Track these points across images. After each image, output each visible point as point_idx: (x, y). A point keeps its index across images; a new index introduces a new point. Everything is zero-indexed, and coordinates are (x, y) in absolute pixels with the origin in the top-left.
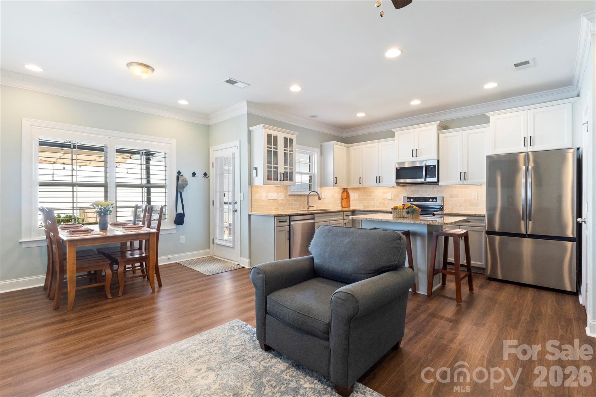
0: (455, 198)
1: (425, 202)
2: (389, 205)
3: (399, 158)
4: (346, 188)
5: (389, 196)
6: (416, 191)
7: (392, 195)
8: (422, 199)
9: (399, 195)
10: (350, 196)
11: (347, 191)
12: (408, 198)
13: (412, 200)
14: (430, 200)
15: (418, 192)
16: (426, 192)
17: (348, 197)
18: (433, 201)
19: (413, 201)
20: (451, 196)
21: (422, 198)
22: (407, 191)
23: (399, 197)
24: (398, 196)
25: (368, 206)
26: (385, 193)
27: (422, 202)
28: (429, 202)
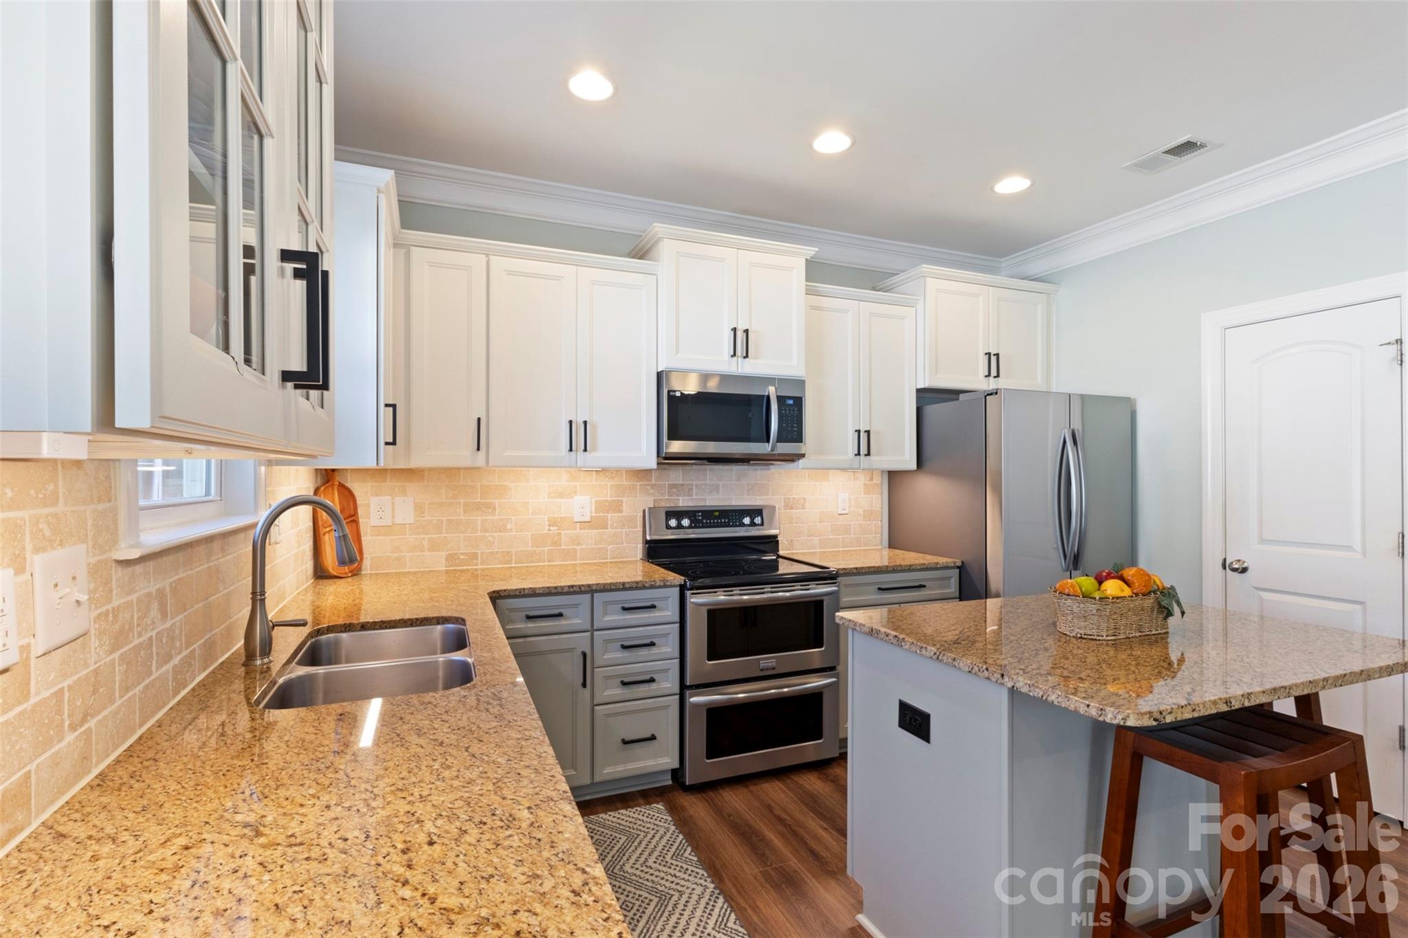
0: (798, 509)
1: (729, 526)
2: (579, 548)
3: (677, 352)
4: (333, 470)
5: (581, 505)
6: (682, 485)
7: (593, 500)
8: (718, 518)
9: (622, 501)
10: (360, 511)
11: (342, 486)
12: (670, 514)
13: (686, 522)
14: (747, 520)
15: (692, 489)
16: (716, 489)
17: (349, 516)
18: (753, 524)
19: (690, 527)
20: (789, 505)
21: (717, 514)
22: (655, 485)
23: (621, 511)
24: (616, 506)
25: (475, 556)
26: (561, 495)
27: (719, 527)
28: (743, 525)
